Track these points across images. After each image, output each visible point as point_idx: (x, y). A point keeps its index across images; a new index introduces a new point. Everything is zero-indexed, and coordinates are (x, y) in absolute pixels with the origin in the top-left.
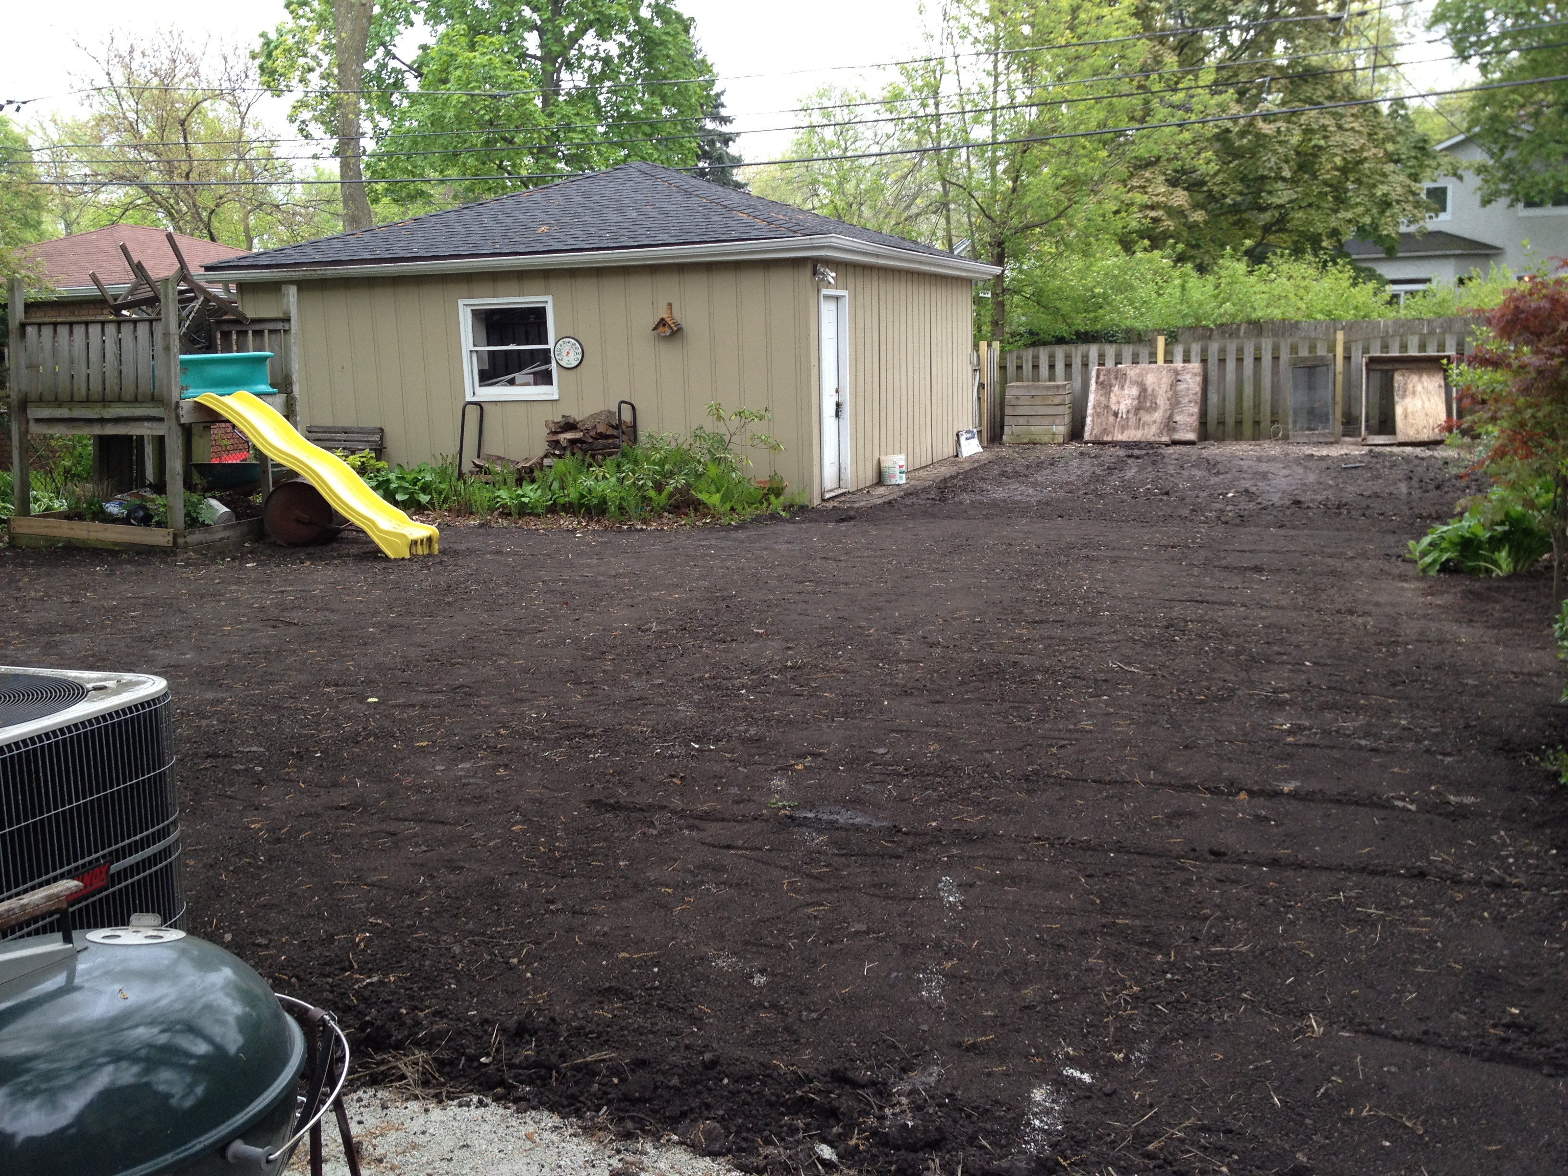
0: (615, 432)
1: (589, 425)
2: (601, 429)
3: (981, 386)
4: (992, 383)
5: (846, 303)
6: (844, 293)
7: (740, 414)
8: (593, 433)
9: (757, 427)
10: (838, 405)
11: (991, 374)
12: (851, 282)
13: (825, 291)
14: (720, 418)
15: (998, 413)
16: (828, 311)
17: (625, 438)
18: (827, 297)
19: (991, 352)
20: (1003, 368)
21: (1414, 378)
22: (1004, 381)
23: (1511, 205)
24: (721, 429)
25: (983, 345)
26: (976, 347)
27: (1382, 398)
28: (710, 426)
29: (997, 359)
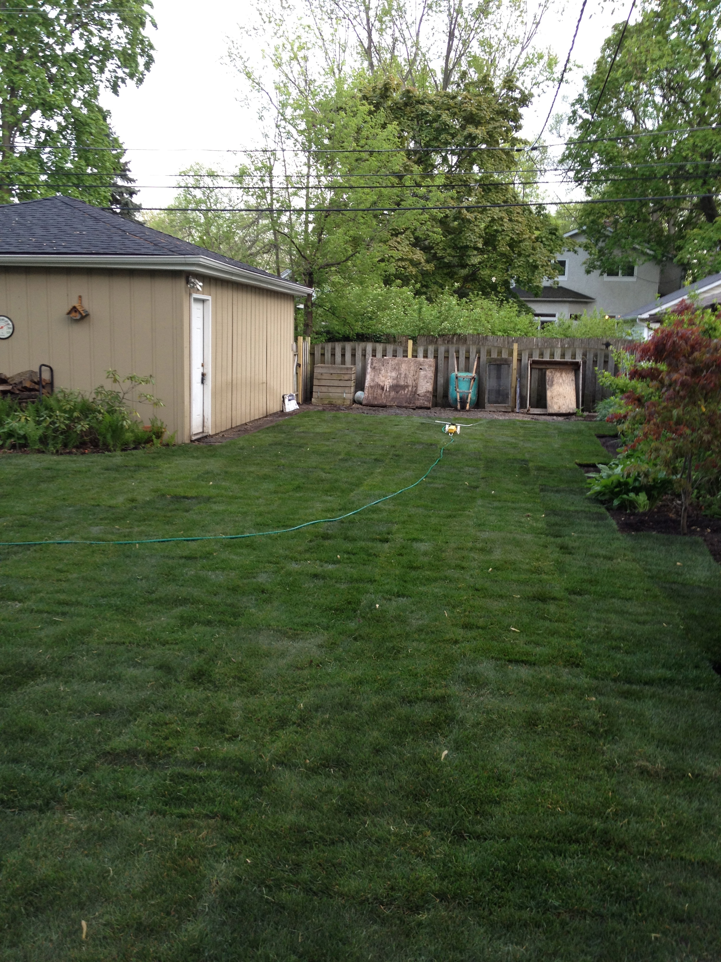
0: (37, 387)
1: (17, 381)
2: (28, 384)
3: (299, 365)
4: (306, 364)
5: (209, 305)
6: (209, 298)
7: (131, 378)
8: (19, 387)
9: (143, 388)
10: (203, 375)
11: (304, 358)
12: (213, 290)
13: (195, 296)
14: (115, 381)
15: (309, 384)
16: (196, 310)
17: (44, 391)
18: (196, 300)
19: (305, 344)
20: (312, 354)
21: (558, 374)
22: (313, 363)
23: (601, 275)
24: (116, 388)
25: (301, 339)
26: (296, 340)
27: (539, 386)
28: (109, 386)
29: (308, 348)
